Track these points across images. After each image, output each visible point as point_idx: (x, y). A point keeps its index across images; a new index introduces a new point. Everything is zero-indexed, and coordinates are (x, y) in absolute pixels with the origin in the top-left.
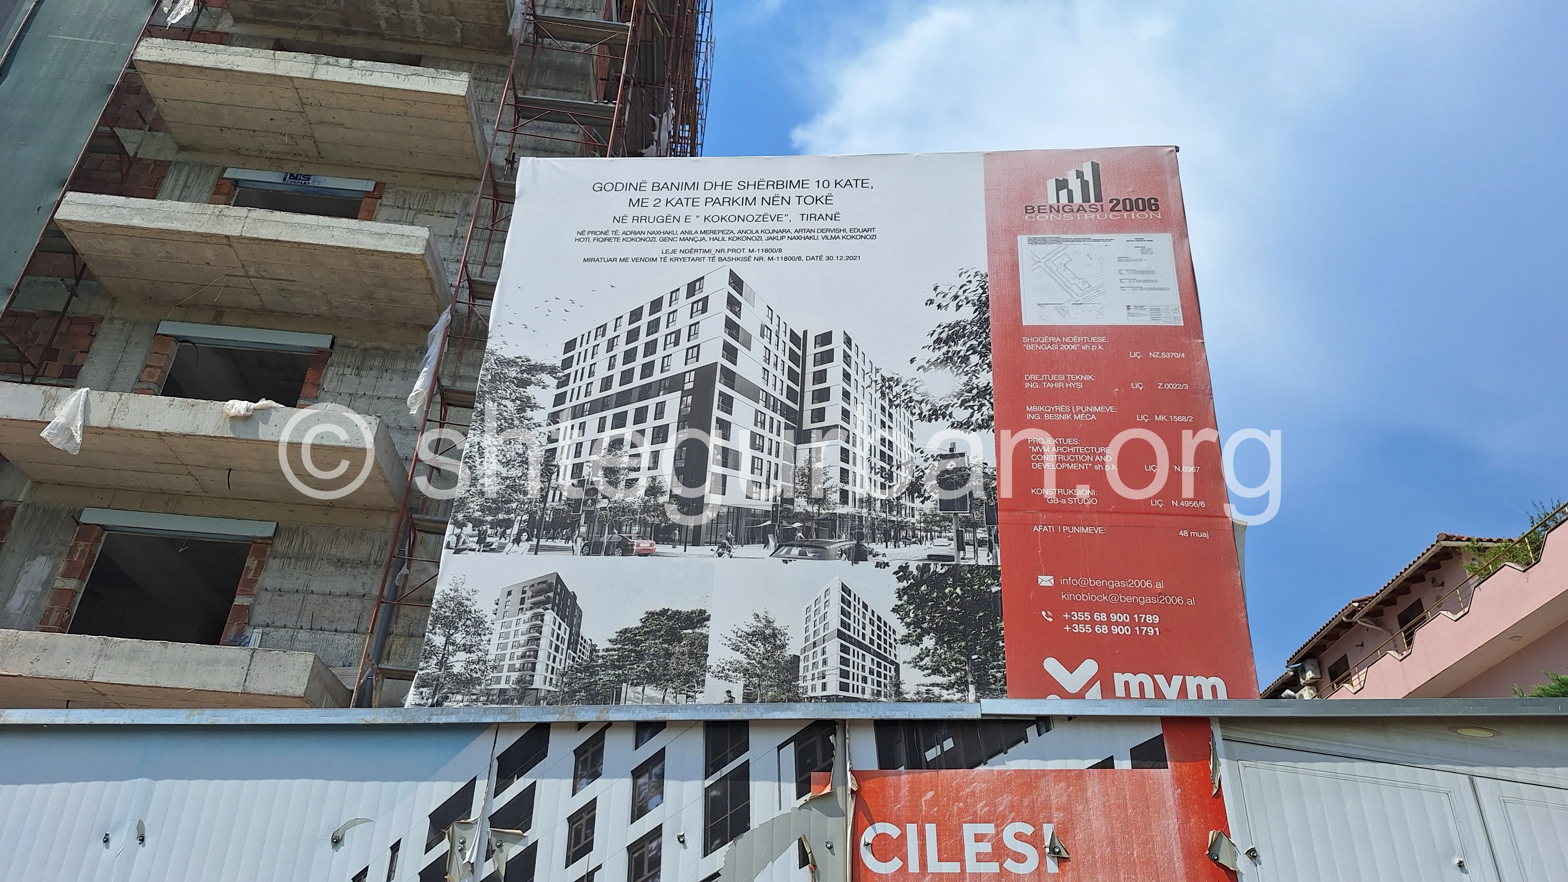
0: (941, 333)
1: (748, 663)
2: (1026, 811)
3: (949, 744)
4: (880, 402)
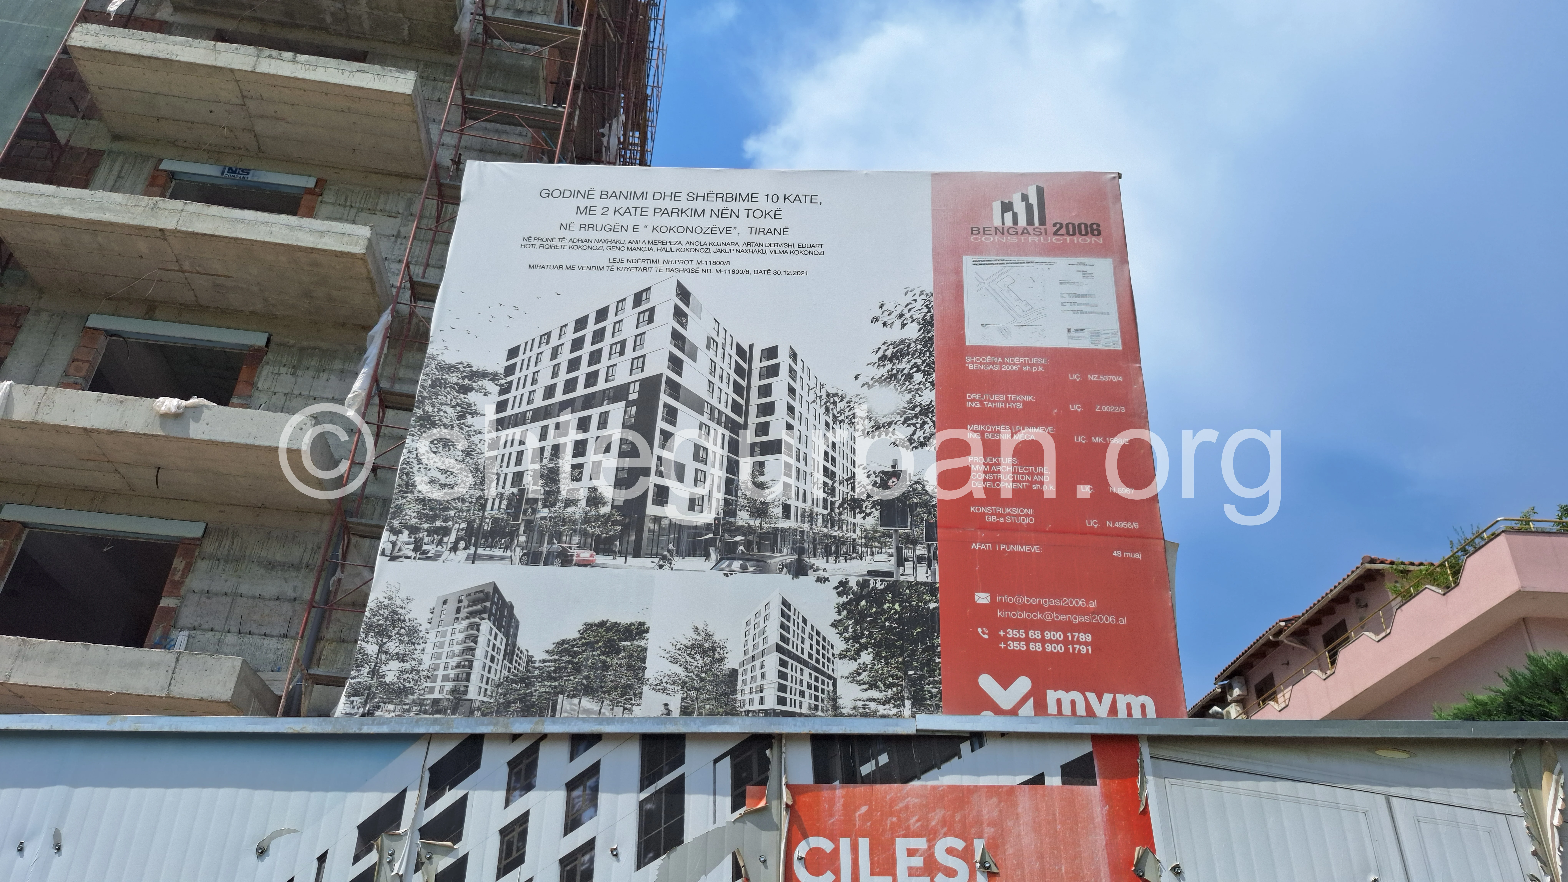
0: (886, 350)
1: (687, 676)
2: (958, 826)
3: (883, 759)
4: (824, 417)
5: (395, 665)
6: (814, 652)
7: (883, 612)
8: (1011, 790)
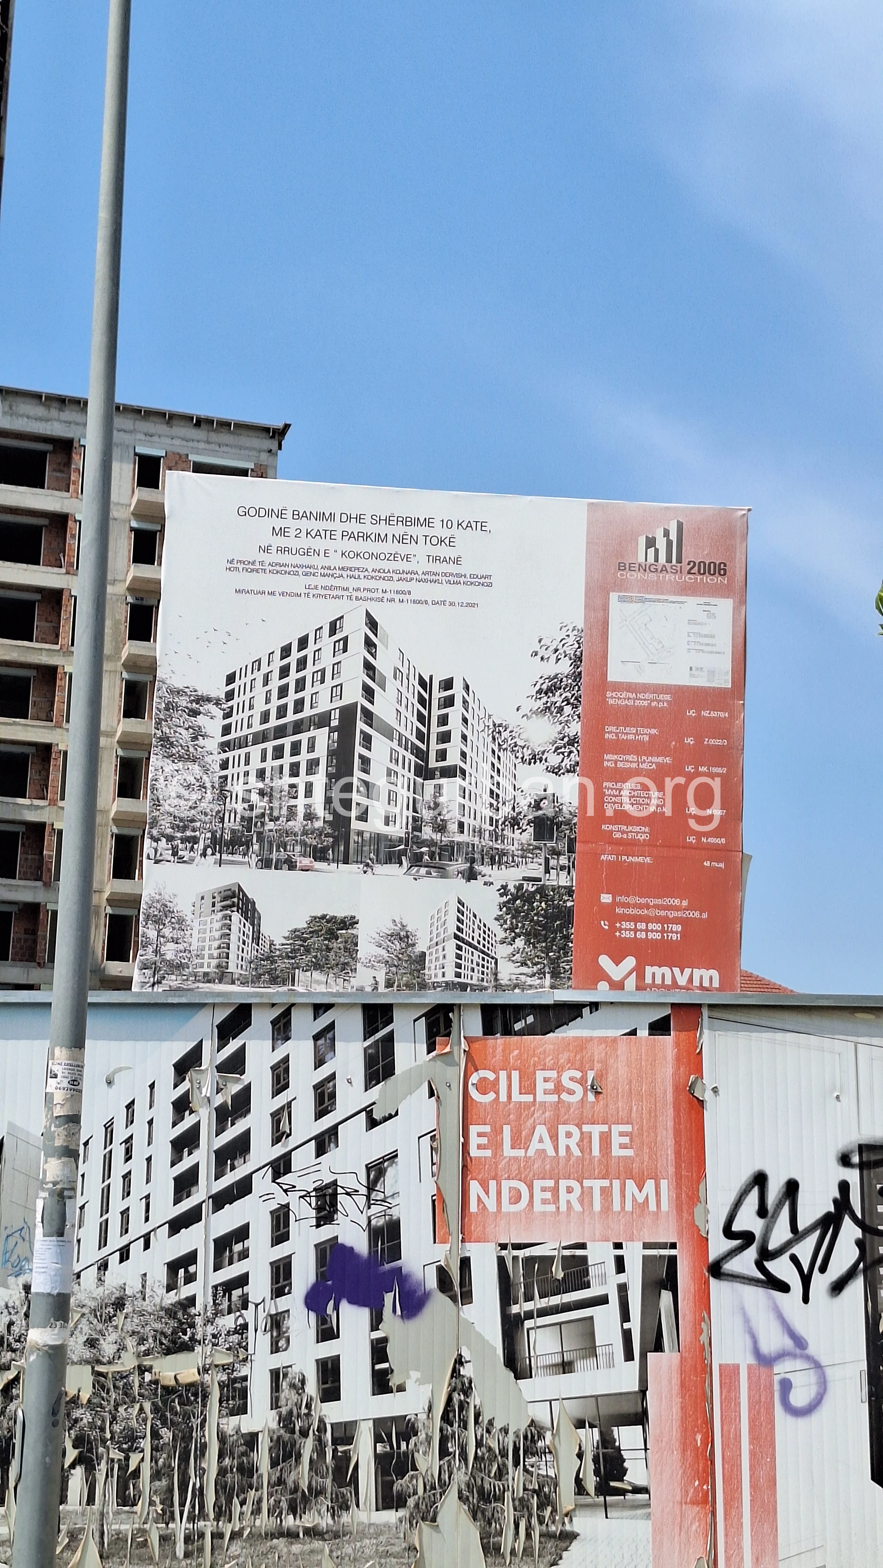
0: (543, 684)
1: (389, 957)
2: (578, 1064)
4: (491, 745)
5: (171, 947)
6: (481, 939)
7: (533, 909)
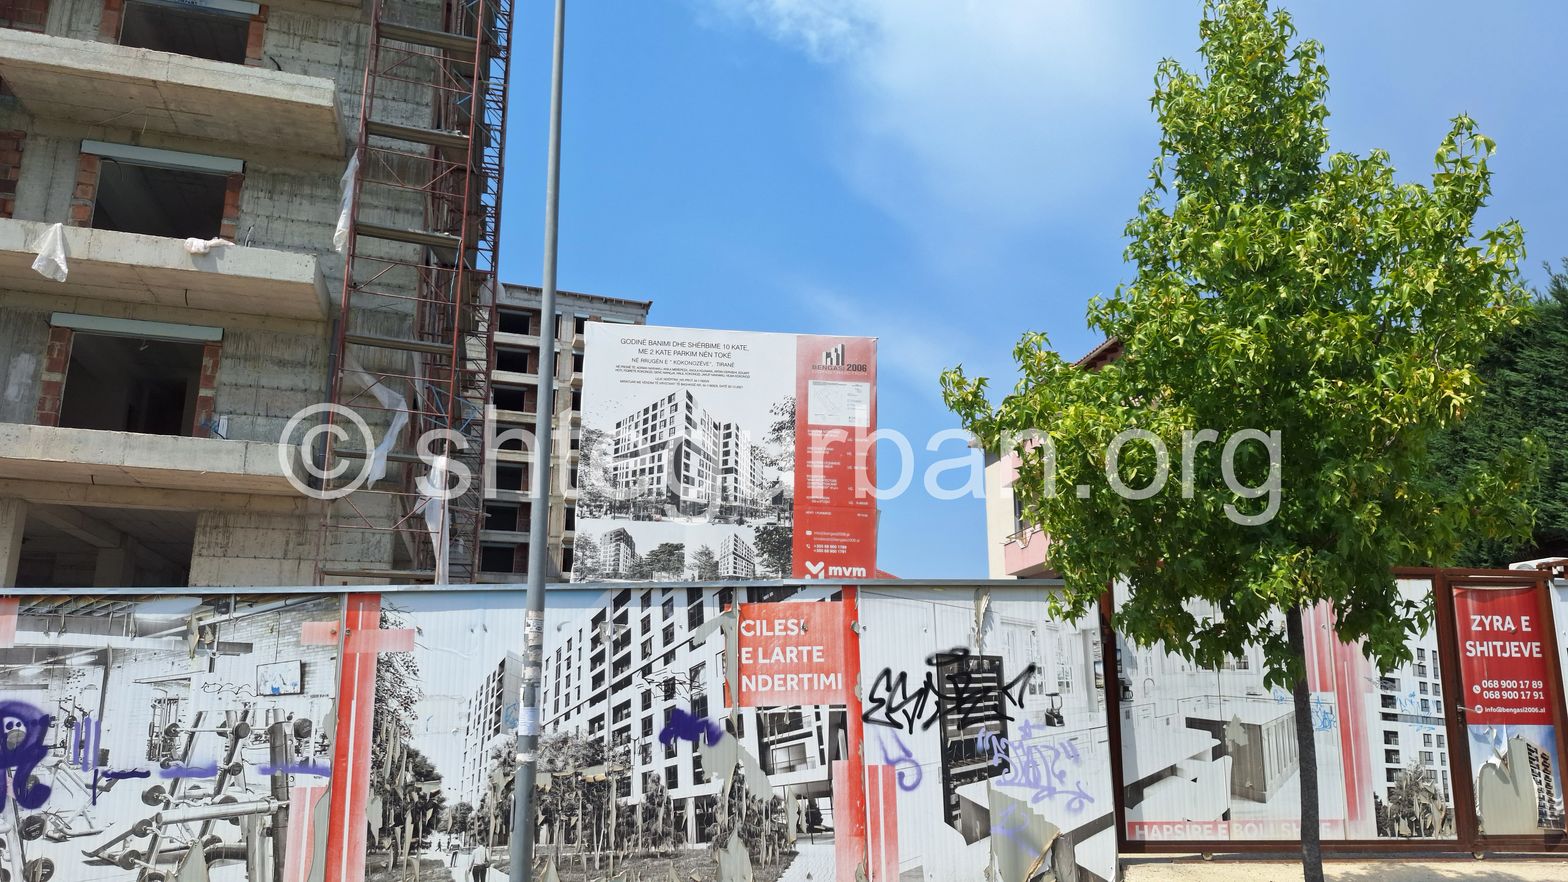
0: (776, 426)
1: (700, 564)
2: (796, 615)
3: (772, 594)
5: (590, 560)
6: (746, 554)
7: (772, 539)
8: (814, 604)
